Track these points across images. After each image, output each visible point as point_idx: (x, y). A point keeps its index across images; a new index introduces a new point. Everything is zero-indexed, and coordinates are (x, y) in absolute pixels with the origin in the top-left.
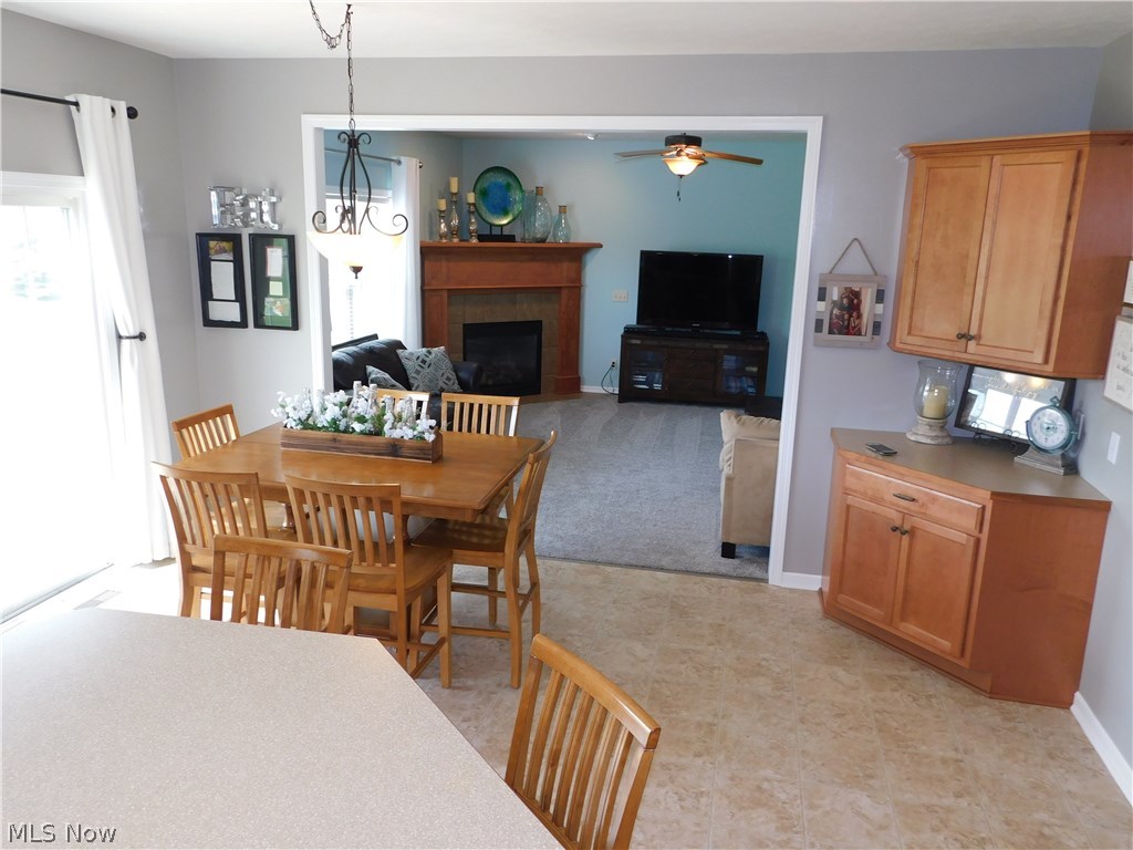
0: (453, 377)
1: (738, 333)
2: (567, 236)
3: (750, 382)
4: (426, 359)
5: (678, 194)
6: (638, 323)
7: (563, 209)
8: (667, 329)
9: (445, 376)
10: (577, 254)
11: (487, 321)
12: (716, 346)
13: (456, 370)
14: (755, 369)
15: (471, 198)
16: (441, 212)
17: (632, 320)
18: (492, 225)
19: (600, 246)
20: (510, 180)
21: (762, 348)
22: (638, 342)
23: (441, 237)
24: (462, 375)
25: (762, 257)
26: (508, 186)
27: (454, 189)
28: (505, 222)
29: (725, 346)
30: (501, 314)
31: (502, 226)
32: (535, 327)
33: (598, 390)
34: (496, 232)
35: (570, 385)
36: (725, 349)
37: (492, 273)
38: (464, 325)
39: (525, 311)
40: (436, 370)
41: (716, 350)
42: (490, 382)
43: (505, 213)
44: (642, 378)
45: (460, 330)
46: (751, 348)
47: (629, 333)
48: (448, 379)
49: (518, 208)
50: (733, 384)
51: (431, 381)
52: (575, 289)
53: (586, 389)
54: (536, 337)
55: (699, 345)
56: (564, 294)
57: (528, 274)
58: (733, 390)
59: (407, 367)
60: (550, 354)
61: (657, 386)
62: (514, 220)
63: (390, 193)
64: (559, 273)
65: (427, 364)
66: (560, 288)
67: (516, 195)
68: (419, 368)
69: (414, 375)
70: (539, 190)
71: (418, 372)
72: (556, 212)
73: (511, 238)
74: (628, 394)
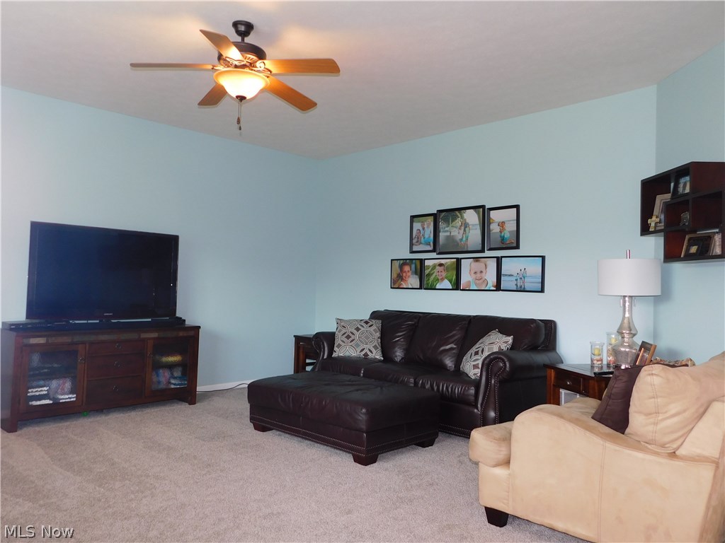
21: (192, 333)
29: (155, 335)
36: (154, 339)
44: (40, 391)
46: (181, 334)
55: (125, 336)
61: (68, 398)
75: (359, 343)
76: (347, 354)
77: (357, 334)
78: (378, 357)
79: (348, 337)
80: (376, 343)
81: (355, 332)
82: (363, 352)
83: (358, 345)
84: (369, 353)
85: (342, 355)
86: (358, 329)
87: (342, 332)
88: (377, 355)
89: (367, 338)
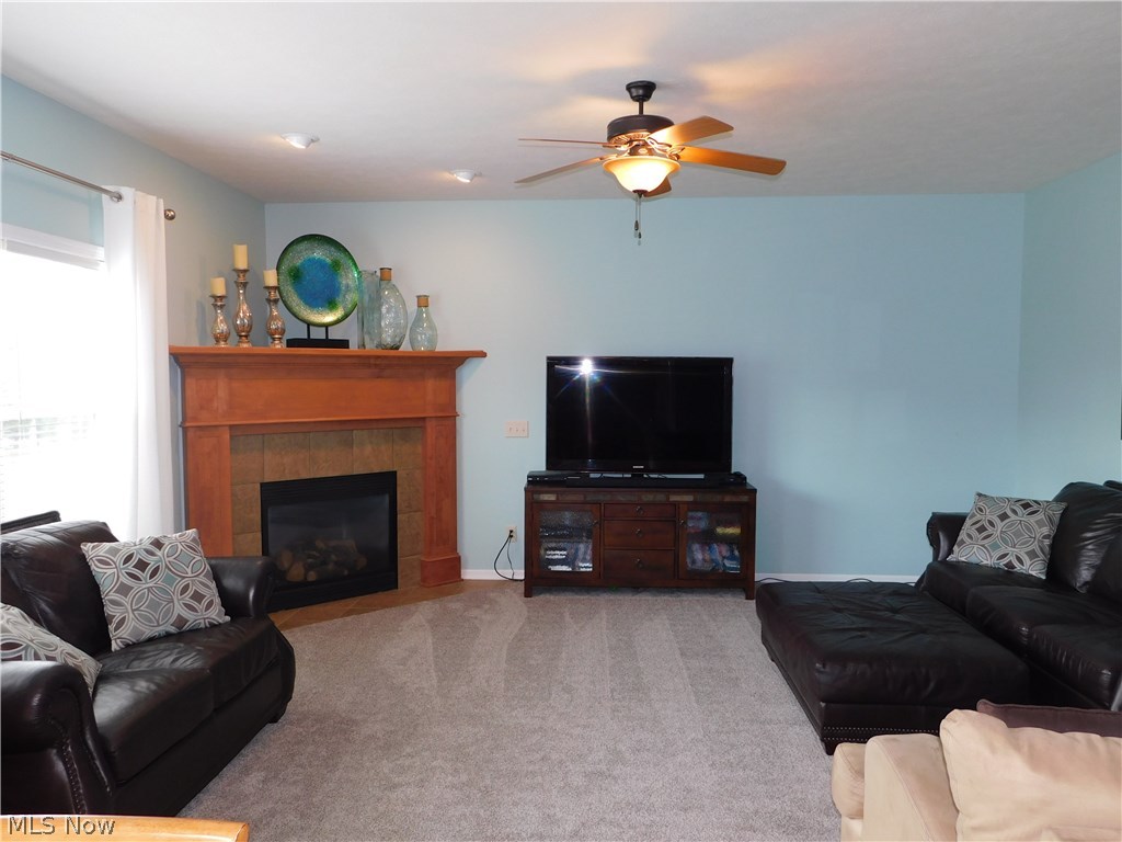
0: (211, 592)
1: (701, 476)
2: (432, 340)
3: (725, 550)
4: (151, 560)
5: (637, 226)
6: (547, 469)
7: (423, 302)
8: (592, 475)
9: (190, 592)
10: (447, 366)
11: (304, 475)
12: (674, 498)
13: (217, 574)
14: (733, 531)
15: (271, 278)
16: (216, 298)
17: (539, 464)
18: (309, 324)
19: (483, 355)
20: (340, 256)
21: (745, 499)
22: (552, 498)
23: (217, 340)
24: (231, 583)
25: (729, 362)
26: (336, 265)
27: (242, 264)
28: (329, 318)
29: (689, 498)
30: (328, 463)
31: (327, 326)
32: (385, 483)
33: (489, 575)
34: (318, 334)
35: (446, 573)
36: (688, 503)
37: (311, 398)
38: (262, 485)
39: (365, 458)
40: (169, 581)
41: (674, 504)
42: (312, 576)
43: (331, 304)
44: (559, 555)
45: (255, 493)
46: (728, 499)
47: (535, 483)
48: (198, 597)
49: (352, 297)
50: (699, 556)
51: (154, 606)
52: (447, 418)
53: (470, 574)
54: (387, 498)
55: (648, 497)
56: (430, 425)
57: (373, 397)
58: (699, 565)
59: (100, 580)
60: (410, 524)
61: (586, 566)
62: (346, 316)
63: (100, 253)
64: (421, 395)
65: (149, 570)
66: (424, 418)
67: (350, 278)
68: (129, 581)
69: (114, 596)
70: (385, 274)
71: (124, 590)
72: (412, 307)
73: (344, 344)
74: (539, 580)
75: (1000, 542)
76: (973, 560)
77: (1000, 525)
78: (1034, 573)
79: (982, 529)
80: (1035, 546)
81: (997, 521)
82: (1005, 561)
83: (995, 547)
84: (1016, 563)
85: (963, 559)
86: (1004, 517)
87: (975, 519)
88: (1035, 569)
89: (1018, 534)
